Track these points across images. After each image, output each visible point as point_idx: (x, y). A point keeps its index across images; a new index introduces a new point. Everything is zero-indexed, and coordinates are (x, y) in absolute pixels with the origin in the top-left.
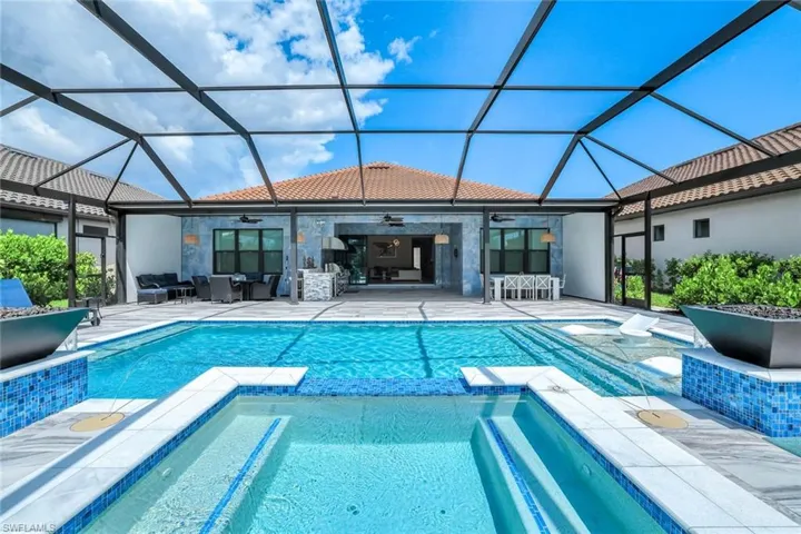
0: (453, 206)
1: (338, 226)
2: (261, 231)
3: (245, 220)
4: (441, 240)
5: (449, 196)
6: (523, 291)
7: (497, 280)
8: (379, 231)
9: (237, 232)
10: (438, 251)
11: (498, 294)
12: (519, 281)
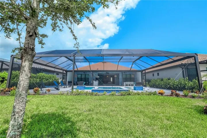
0: (117, 71)
1: (98, 74)
2: (85, 74)
3: (84, 73)
4: (115, 76)
5: (116, 70)
6: (129, 85)
7: (125, 83)
8: (105, 75)
9: (81, 75)
10: (115, 78)
11: (125, 85)
12: (128, 83)
